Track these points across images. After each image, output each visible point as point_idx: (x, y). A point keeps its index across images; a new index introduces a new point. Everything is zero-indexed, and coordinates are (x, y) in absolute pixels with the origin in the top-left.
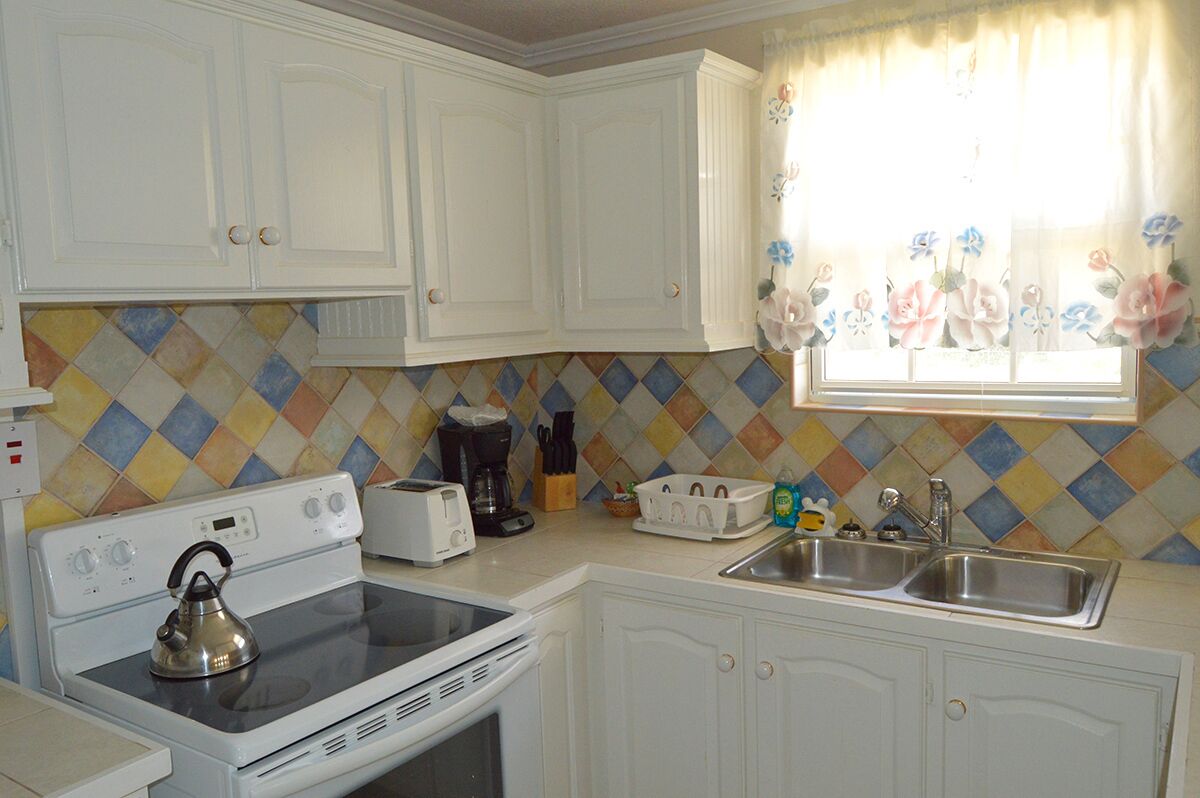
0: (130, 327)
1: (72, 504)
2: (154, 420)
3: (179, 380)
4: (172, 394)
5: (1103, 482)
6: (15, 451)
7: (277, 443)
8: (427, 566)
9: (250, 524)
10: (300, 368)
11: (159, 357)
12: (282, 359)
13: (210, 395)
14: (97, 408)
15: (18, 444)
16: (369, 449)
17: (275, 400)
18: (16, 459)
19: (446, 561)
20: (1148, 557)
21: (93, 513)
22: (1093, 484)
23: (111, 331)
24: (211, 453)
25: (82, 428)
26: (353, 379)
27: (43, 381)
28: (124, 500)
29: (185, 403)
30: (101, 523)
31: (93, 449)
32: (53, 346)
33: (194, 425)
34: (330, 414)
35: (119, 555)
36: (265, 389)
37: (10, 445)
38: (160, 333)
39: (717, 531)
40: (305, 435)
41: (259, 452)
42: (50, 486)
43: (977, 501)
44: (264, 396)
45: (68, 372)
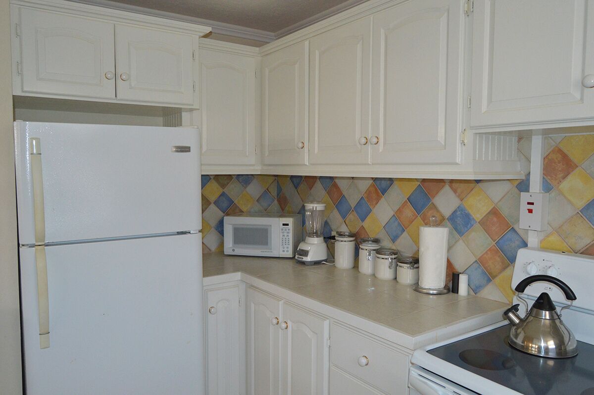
1: (569, 244)
6: (530, 207)
15: (532, 204)
18: (530, 211)
21: (581, 251)
27: (562, 175)
30: (582, 259)
31: (585, 216)
32: (572, 157)
37: (529, 203)
42: (557, 230)
45: (577, 171)
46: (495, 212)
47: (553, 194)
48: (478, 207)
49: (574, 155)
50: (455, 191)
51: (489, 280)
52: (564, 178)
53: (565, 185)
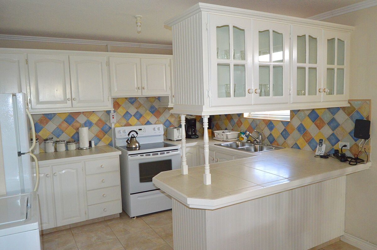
0: (130, 101)
1: (121, 125)
2: (133, 114)
3: (136, 108)
4: (135, 111)
5: (286, 133)
6: (113, 117)
7: (152, 119)
8: (174, 141)
9: (144, 130)
10: (157, 107)
11: (134, 105)
12: (154, 106)
13: (141, 111)
14: (125, 112)
15: (114, 116)
16: (169, 122)
17: (152, 112)
18: (113, 118)
19: (177, 140)
20: (292, 147)
21: (124, 126)
22: (284, 133)
23: (127, 101)
24: (141, 119)
25: (123, 115)
26: (166, 110)
28: (128, 125)
29: (137, 112)
31: (124, 117)
33: (139, 115)
34: (162, 115)
35: (124, 131)
36: (150, 110)
37: (113, 116)
38: (134, 102)
39: (224, 139)
40: (157, 118)
41: (149, 120)
42: (118, 122)
43: (269, 136)
44: (150, 112)
45: (121, 107)
46: (100, 120)
47: (116, 113)
48: (94, 119)
49: (120, 103)
50: (85, 115)
51: (100, 140)
52: (118, 109)
53: (119, 110)
